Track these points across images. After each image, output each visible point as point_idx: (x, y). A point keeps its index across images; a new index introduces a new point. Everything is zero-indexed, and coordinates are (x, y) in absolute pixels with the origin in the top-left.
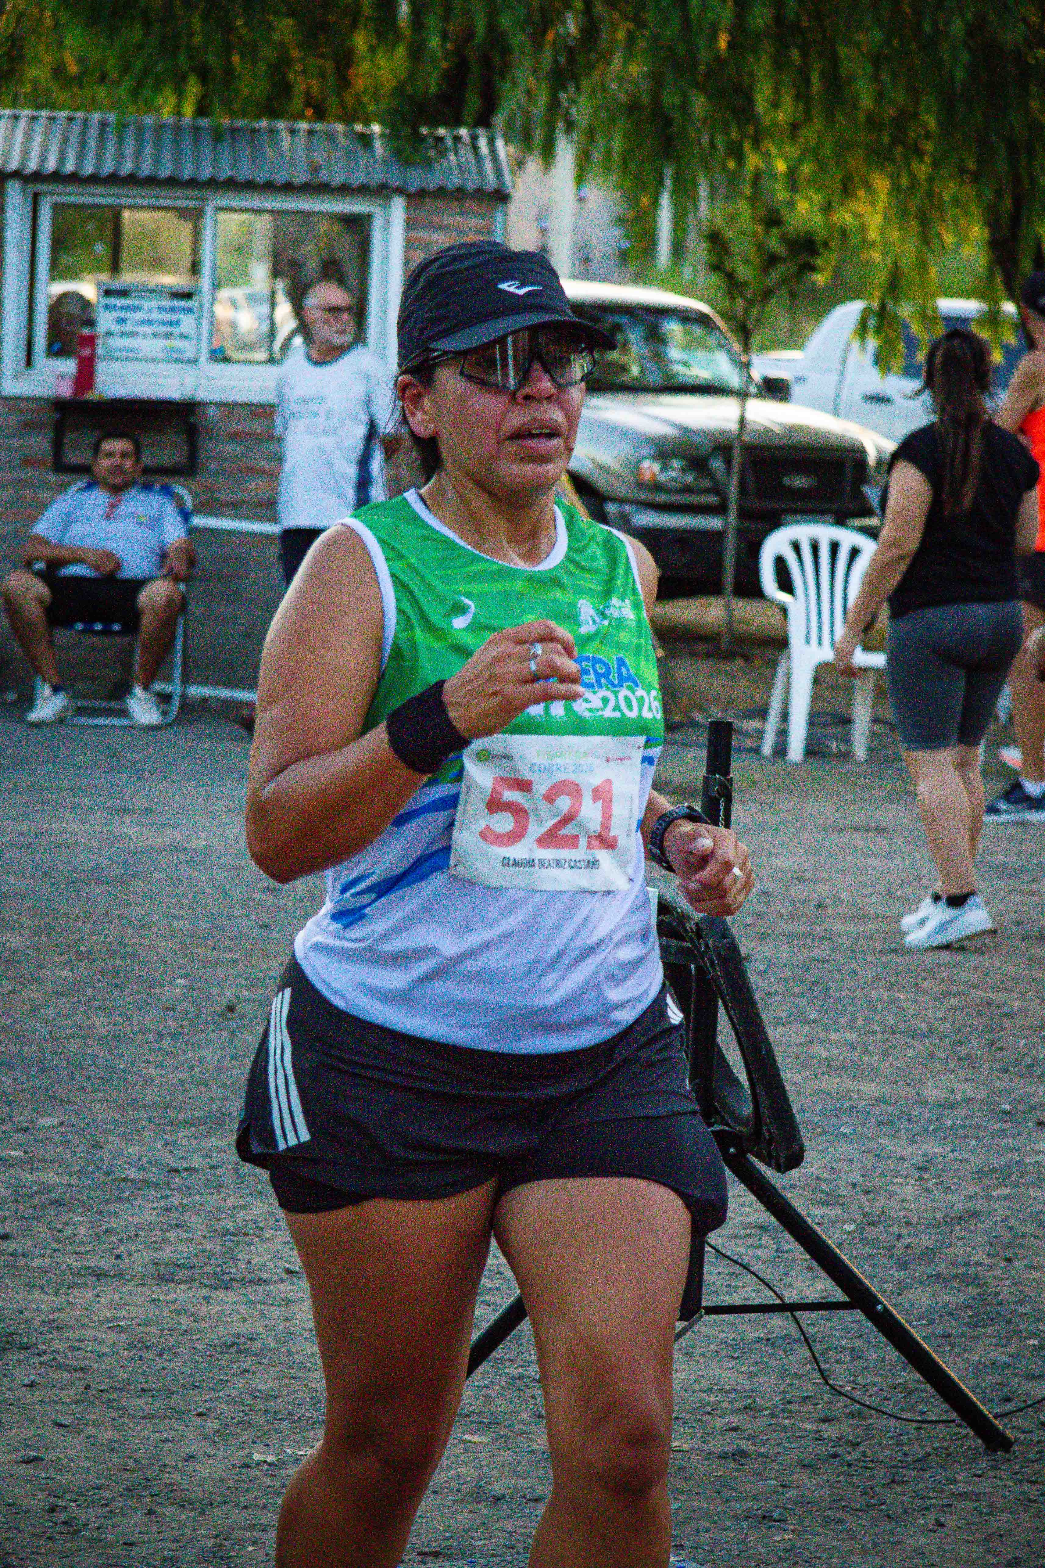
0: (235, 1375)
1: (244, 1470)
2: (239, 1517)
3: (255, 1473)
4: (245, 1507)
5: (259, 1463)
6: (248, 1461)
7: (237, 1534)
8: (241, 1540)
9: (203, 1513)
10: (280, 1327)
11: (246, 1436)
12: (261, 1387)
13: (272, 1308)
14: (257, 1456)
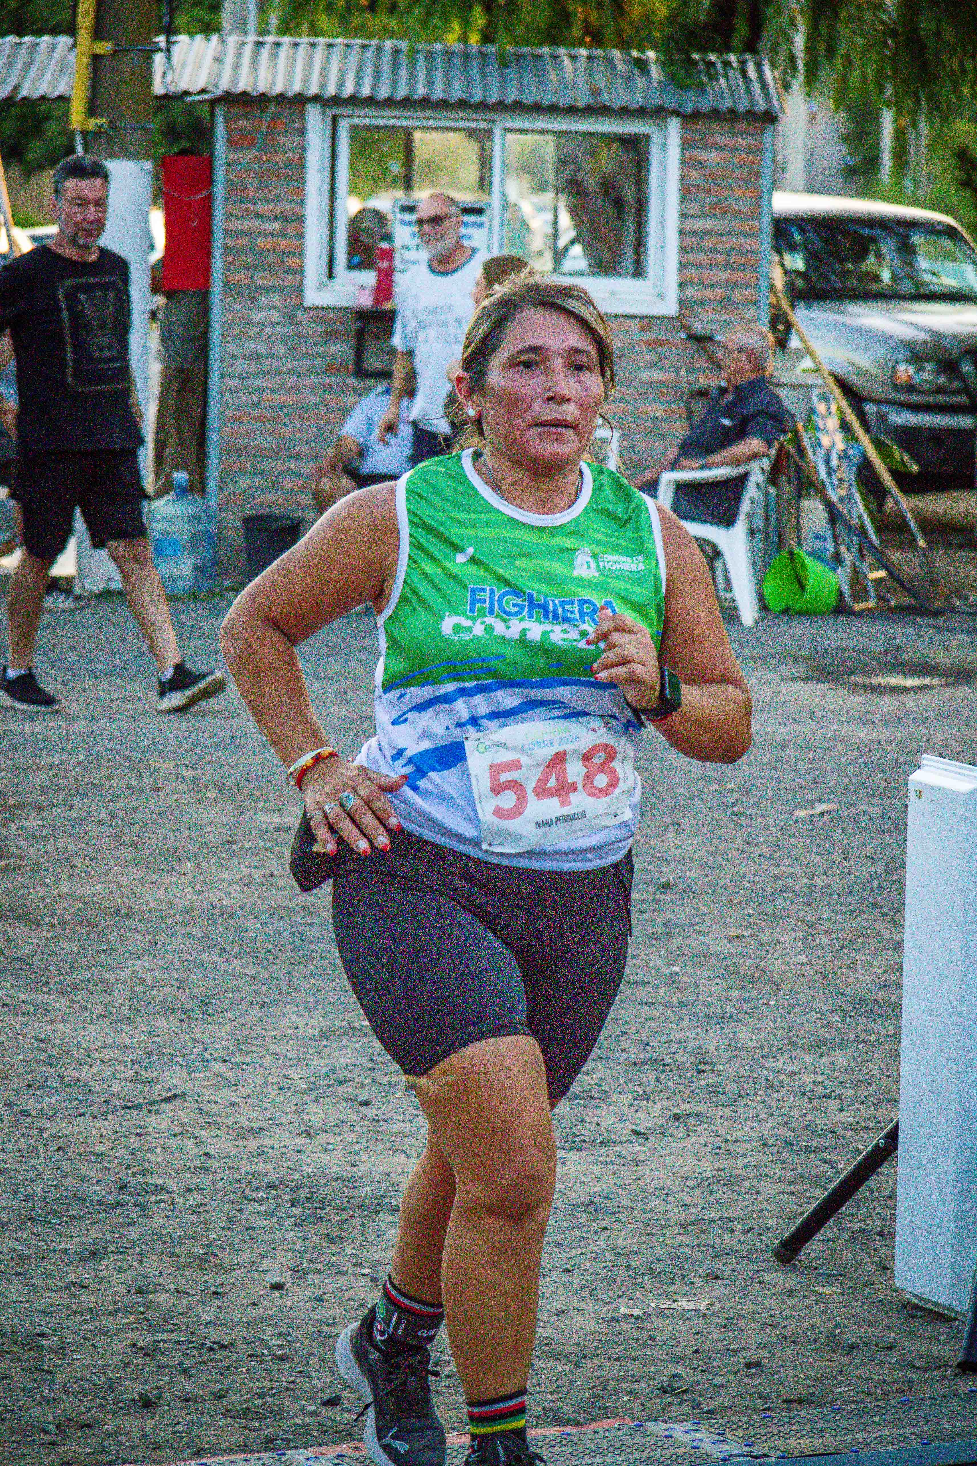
0: (596, 1233)
1: (613, 1324)
2: (611, 1368)
3: (623, 1326)
4: (617, 1359)
5: (626, 1317)
6: (615, 1315)
7: (612, 1385)
8: (617, 1391)
9: (578, 1365)
10: (633, 1187)
11: (613, 1290)
12: (621, 1243)
13: (624, 1168)
14: (623, 1310)
